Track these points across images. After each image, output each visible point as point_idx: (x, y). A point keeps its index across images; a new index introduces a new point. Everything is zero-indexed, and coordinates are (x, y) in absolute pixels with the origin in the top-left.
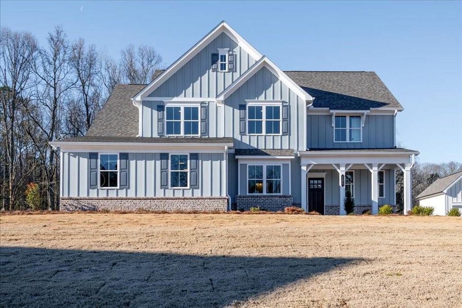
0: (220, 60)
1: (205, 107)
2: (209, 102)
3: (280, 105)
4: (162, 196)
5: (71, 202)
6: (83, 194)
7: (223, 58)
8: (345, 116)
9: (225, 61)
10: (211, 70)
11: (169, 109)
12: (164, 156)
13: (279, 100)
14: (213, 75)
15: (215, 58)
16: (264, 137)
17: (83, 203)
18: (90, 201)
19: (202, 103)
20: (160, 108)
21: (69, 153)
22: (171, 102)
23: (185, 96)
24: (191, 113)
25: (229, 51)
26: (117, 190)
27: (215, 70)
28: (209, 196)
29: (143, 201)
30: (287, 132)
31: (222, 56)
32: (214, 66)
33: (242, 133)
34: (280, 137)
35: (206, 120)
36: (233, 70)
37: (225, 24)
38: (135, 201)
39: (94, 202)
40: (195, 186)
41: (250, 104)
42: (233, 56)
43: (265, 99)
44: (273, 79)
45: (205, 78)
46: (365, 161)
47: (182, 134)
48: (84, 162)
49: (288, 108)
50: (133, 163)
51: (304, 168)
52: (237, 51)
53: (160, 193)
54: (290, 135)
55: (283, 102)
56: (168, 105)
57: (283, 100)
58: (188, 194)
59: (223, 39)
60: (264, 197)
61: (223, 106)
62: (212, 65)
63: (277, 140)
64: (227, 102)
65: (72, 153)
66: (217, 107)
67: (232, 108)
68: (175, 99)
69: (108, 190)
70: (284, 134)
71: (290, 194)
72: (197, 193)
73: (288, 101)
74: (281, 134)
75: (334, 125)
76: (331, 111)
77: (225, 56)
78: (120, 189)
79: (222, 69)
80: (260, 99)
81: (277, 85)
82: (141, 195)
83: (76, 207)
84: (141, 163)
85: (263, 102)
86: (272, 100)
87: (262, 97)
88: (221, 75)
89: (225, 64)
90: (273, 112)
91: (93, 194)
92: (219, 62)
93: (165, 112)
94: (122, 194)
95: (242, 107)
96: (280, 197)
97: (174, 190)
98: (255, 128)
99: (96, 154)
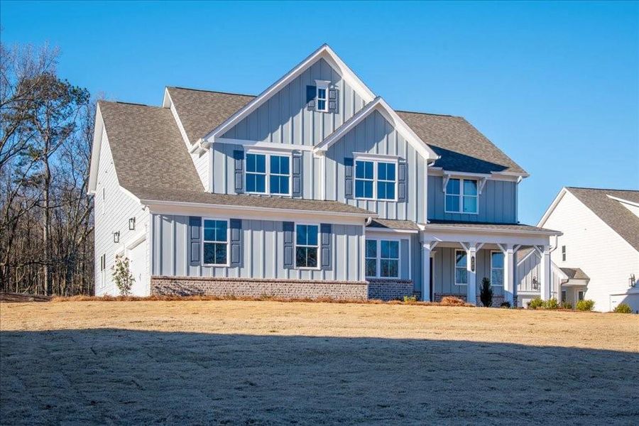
1: (298, 157)
2: (303, 151)
3: (395, 162)
4: (286, 278)
5: (167, 283)
6: (182, 273)
7: (322, 93)
8: (459, 180)
9: (324, 97)
10: (306, 109)
11: (251, 157)
12: (288, 226)
13: (395, 155)
14: (308, 114)
15: (311, 92)
16: (375, 202)
17: (185, 285)
18: (192, 283)
19: (294, 151)
20: (238, 154)
21: (162, 216)
22: (253, 148)
23: (272, 141)
24: (280, 164)
25: (330, 85)
26: (227, 268)
27: (311, 108)
28: (345, 280)
29: (262, 285)
30: (404, 198)
31: (320, 90)
32: (311, 102)
33: (348, 196)
34: (395, 203)
35: (299, 175)
36: (334, 110)
37: (327, 48)
38: (251, 284)
39: (197, 284)
40: (326, 266)
41: (359, 157)
42: (335, 93)
43: (377, 153)
44: (387, 128)
45: (298, 118)
46: (498, 241)
47: (267, 192)
48: (183, 229)
49: (404, 167)
50: (247, 234)
51: (427, 246)
52: (339, 85)
53: (283, 275)
54: (407, 202)
55: (400, 159)
56: (250, 152)
57: (399, 156)
58: (319, 277)
59: (322, 68)
60: (379, 281)
61: (323, 157)
62: (308, 102)
63: (393, 207)
64: (328, 154)
65: (166, 216)
66: (313, 159)
67: (335, 162)
68: (259, 144)
69: (214, 268)
70: (401, 200)
71: (410, 278)
72: (330, 276)
73: (405, 158)
74: (396, 199)
75: (445, 190)
76: (446, 172)
77: (324, 91)
78: (232, 267)
79: (319, 108)
80: (370, 153)
81: (392, 136)
82: (259, 275)
83: (174, 291)
84: (259, 235)
85: (374, 156)
86: (385, 154)
87: (373, 151)
88: (319, 116)
89: (324, 102)
90: (386, 170)
91: (195, 273)
92: (317, 98)
93: (245, 161)
94: (234, 274)
95: (348, 162)
96: (399, 282)
97: (301, 270)
98: (363, 190)
99: (199, 219)
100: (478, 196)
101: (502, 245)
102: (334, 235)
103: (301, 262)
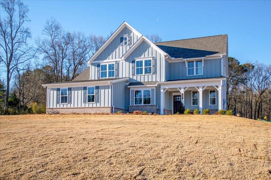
0: (124, 40)
1: (118, 63)
2: (119, 61)
3: (151, 59)
4: (84, 107)
5: (50, 110)
6: (55, 107)
7: (126, 39)
9: (126, 40)
10: (120, 46)
11: (102, 66)
12: (85, 88)
13: (151, 56)
14: (121, 47)
15: (122, 39)
16: (143, 76)
17: (55, 110)
18: (56, 109)
19: (116, 61)
20: (98, 66)
21: (50, 89)
22: (103, 63)
23: (109, 59)
24: (111, 67)
25: (128, 35)
26: (67, 104)
27: (122, 45)
28: (103, 106)
29: (76, 109)
30: (155, 73)
31: (125, 38)
32: (122, 43)
33: (133, 75)
34: (151, 75)
35: (118, 70)
36: (130, 44)
37: (125, 23)
38: (73, 109)
39: (58, 110)
40: (98, 101)
41: (137, 60)
42: (130, 37)
43: (144, 57)
44: (148, 46)
45: (117, 49)
46: (195, 85)
47: (107, 77)
48: (55, 92)
49: (155, 60)
50: (73, 92)
51: (162, 91)
52: (132, 34)
54: (156, 74)
55: (153, 57)
56: (102, 64)
57: (153, 56)
58: (94, 105)
59: (126, 30)
60: (142, 106)
61: (124, 62)
62: (121, 43)
63: (150, 77)
64: (126, 60)
65: (52, 89)
66: (123, 63)
67: (128, 63)
68: (105, 61)
69: (63, 104)
70: (153, 74)
71: (155, 104)
72: (98, 105)
73: (155, 57)
74: (152, 74)
75: (187, 66)
76: (184, 59)
77: (126, 38)
78: (68, 104)
79: (125, 44)
80: (142, 57)
81: (150, 49)
82: (76, 106)
83: (52, 112)
84: (76, 92)
85: (142, 59)
86: (147, 57)
87: (143, 56)
88: (124, 47)
89: (127, 42)
90: (148, 63)
91: (58, 106)
92: (124, 41)
93: (100, 68)
94: (69, 106)
95: (133, 62)
96: (150, 106)
97: (89, 104)
98: (139, 72)
99: (59, 89)
100: (202, 67)
101: (197, 87)
102: (100, 90)
103: (89, 101)
